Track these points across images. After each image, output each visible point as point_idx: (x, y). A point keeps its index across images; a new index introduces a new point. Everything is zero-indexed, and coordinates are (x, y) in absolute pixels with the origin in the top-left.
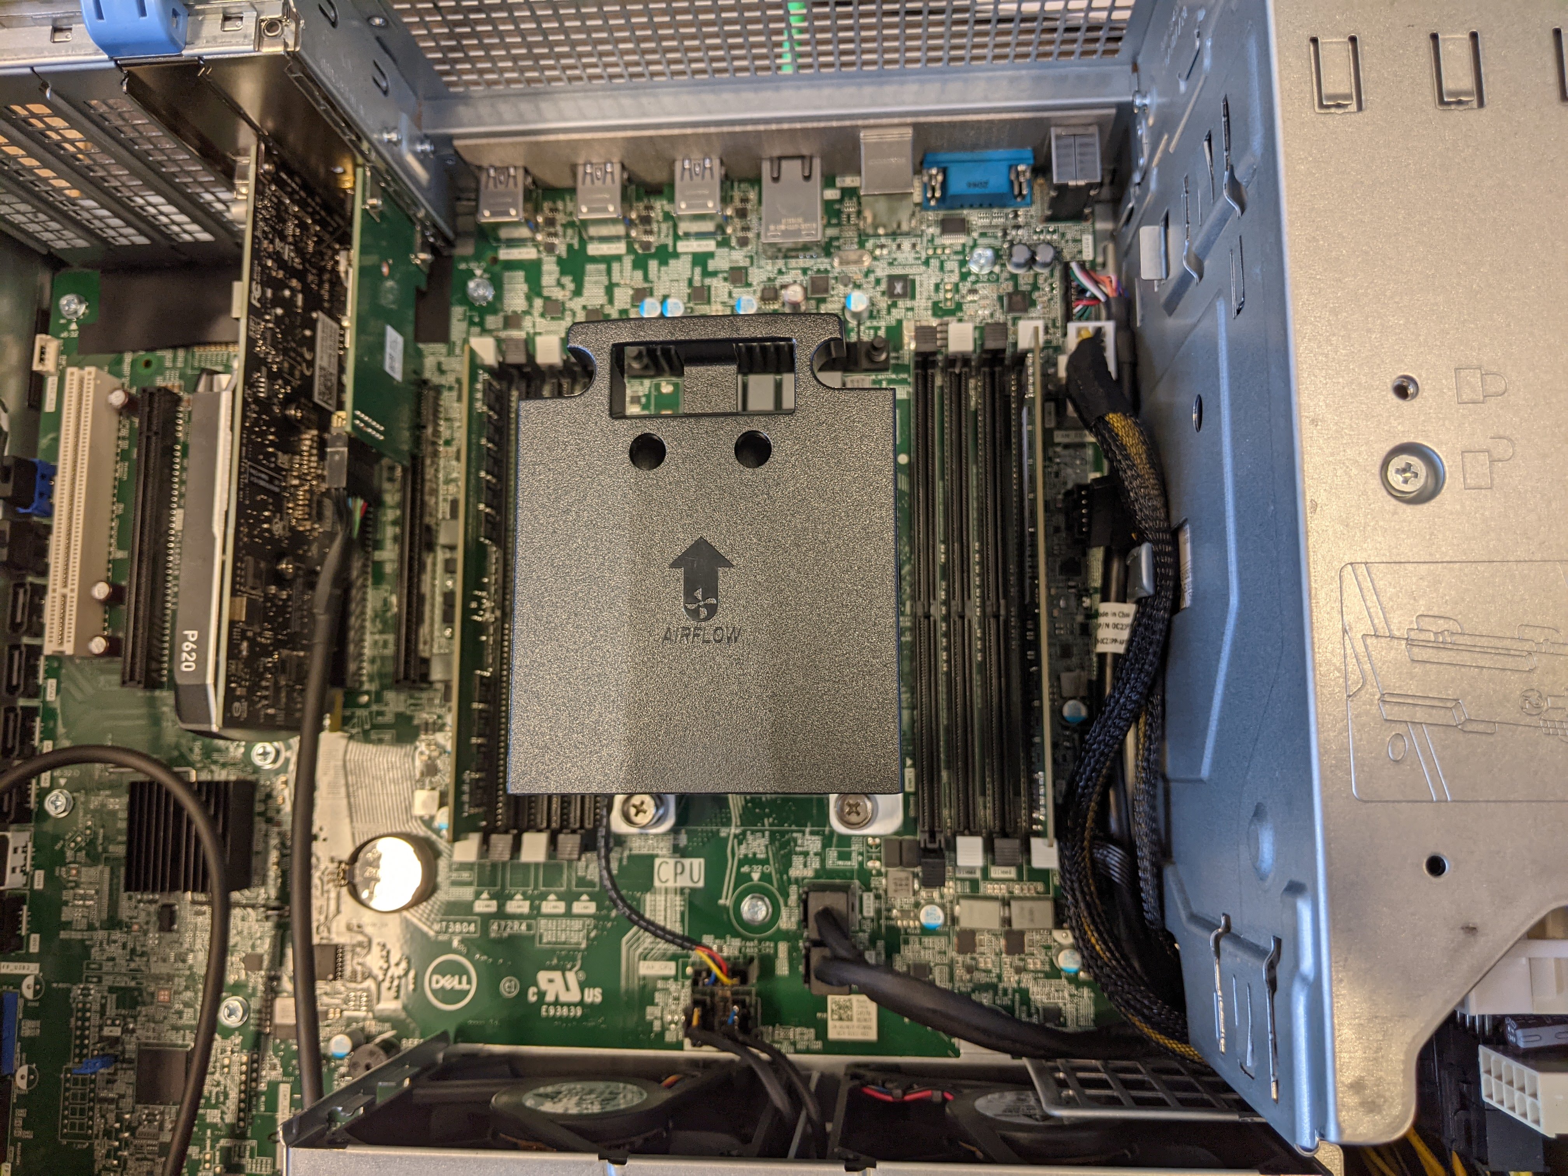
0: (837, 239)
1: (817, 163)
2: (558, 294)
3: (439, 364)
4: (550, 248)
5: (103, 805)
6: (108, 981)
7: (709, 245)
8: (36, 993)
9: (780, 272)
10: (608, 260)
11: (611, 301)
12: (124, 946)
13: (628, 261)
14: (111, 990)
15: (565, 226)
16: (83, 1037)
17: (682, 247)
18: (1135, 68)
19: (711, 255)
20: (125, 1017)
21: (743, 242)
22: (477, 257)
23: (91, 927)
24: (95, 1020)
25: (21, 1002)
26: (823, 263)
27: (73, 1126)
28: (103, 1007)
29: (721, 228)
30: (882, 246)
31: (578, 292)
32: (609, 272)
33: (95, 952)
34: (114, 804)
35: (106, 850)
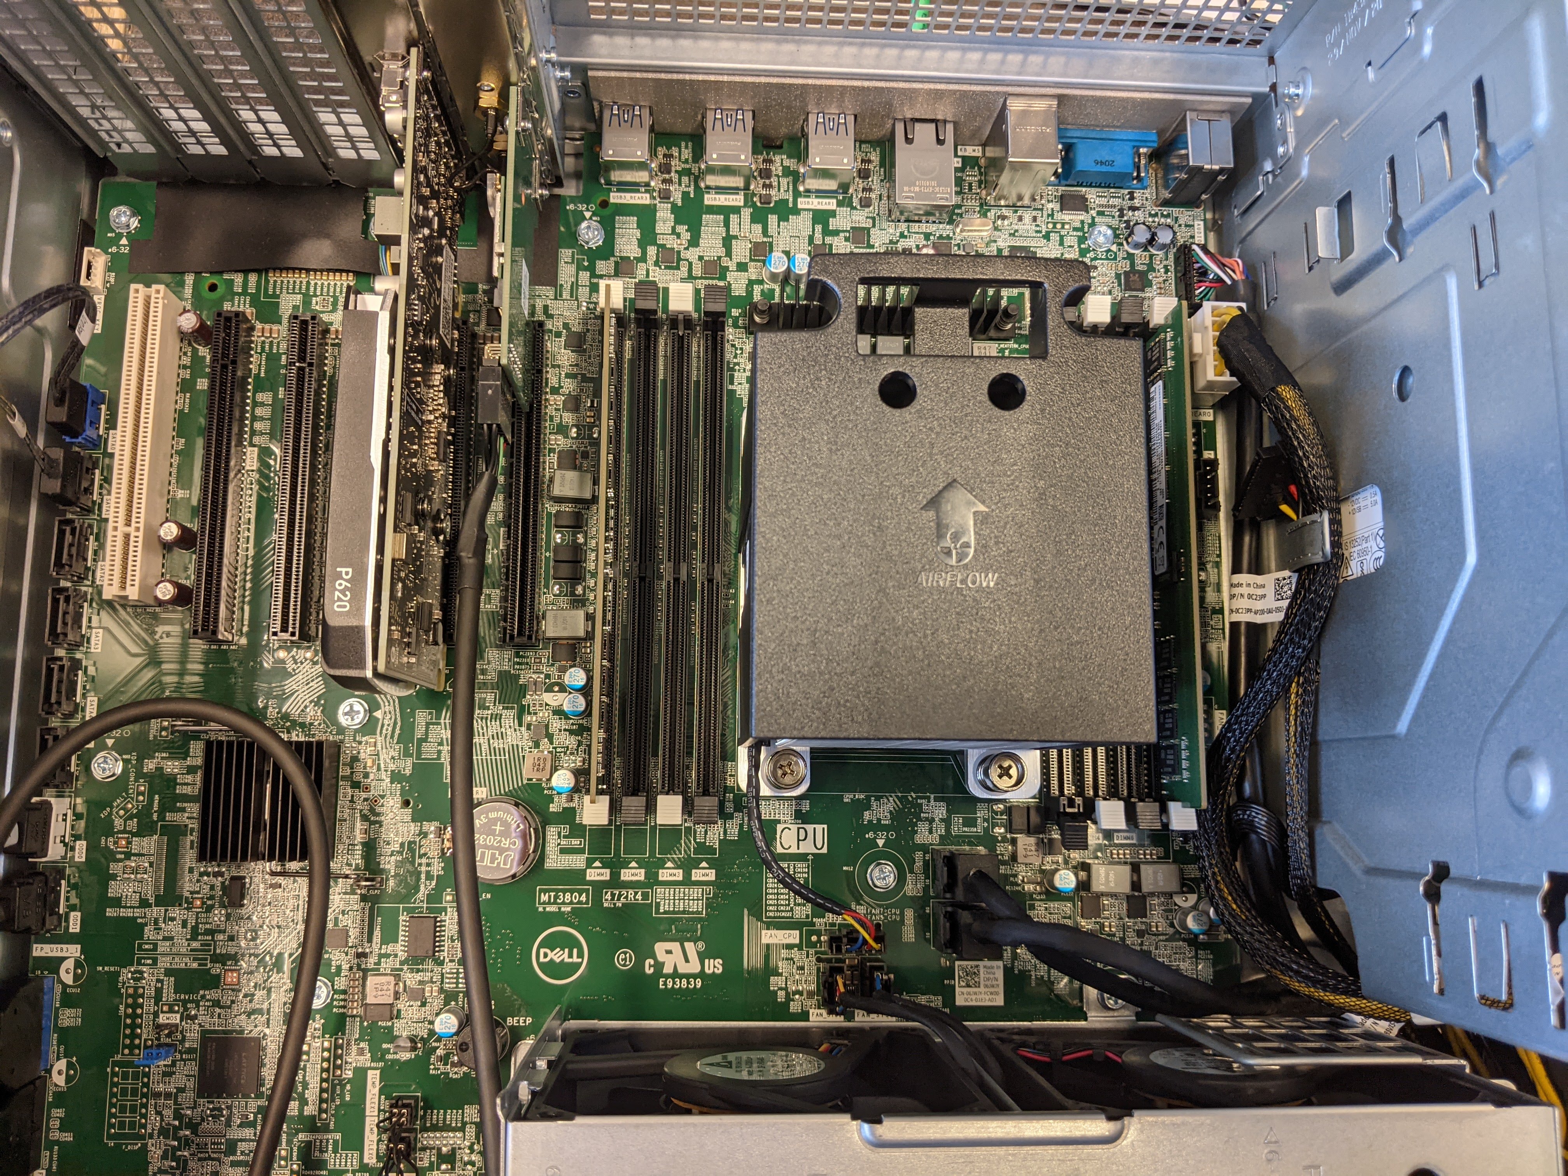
0: (959, 207)
1: (950, 127)
2: (671, 242)
3: (546, 307)
4: (665, 196)
5: (159, 769)
6: (164, 963)
7: (830, 204)
8: (76, 977)
9: (902, 235)
10: (727, 212)
11: (729, 254)
12: (184, 924)
13: (746, 213)
14: (169, 972)
15: (680, 173)
16: (133, 1026)
17: (802, 203)
18: (1271, 60)
19: (833, 213)
20: (185, 1002)
21: (866, 203)
22: (585, 199)
23: (144, 903)
24: (149, 1006)
25: (58, 989)
26: (945, 229)
27: (122, 1125)
28: (159, 992)
29: (844, 188)
30: (1004, 218)
31: (694, 242)
32: (727, 224)
33: (149, 932)
34: (172, 767)
35: (162, 817)
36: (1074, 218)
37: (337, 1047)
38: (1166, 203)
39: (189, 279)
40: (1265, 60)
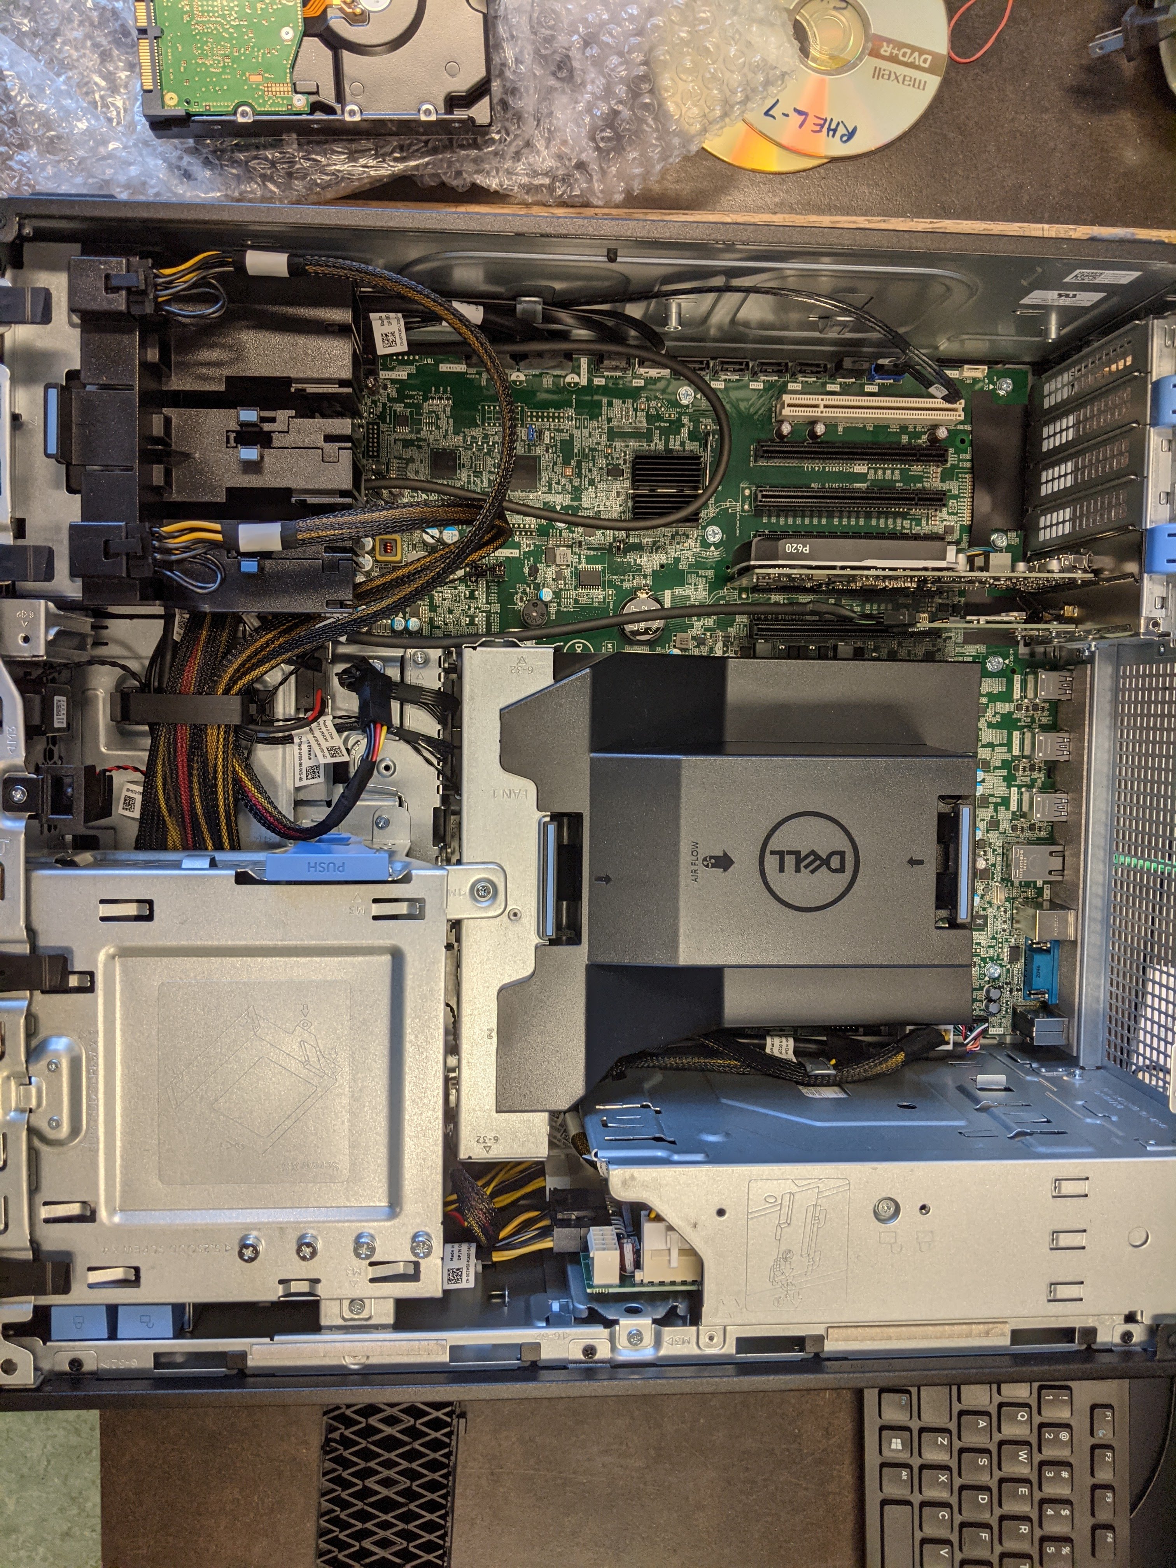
0: (1012, 885)
1: (1060, 878)
2: (989, 713)
3: (950, 638)
4: (1018, 708)
5: (683, 425)
6: (577, 433)
7: (1014, 807)
8: (569, 384)
9: (994, 850)
10: (1009, 745)
11: (983, 746)
12: (598, 444)
13: (1008, 757)
14: (572, 436)
15: (1032, 717)
16: (543, 417)
17: (1014, 790)
18: (1098, 1068)
19: (1008, 809)
20: (556, 446)
21: (1014, 828)
22: (1017, 660)
23: (609, 420)
24: (554, 424)
25: (563, 373)
26: (998, 876)
27: (490, 413)
28: (561, 431)
29: (1024, 815)
30: (1005, 912)
31: (990, 725)
32: (1001, 745)
33: (593, 424)
34: (685, 432)
35: (656, 428)
36: (1005, 956)
37: (531, 532)
38: (1014, 1010)
39: (968, 427)
40: (1099, 1064)
